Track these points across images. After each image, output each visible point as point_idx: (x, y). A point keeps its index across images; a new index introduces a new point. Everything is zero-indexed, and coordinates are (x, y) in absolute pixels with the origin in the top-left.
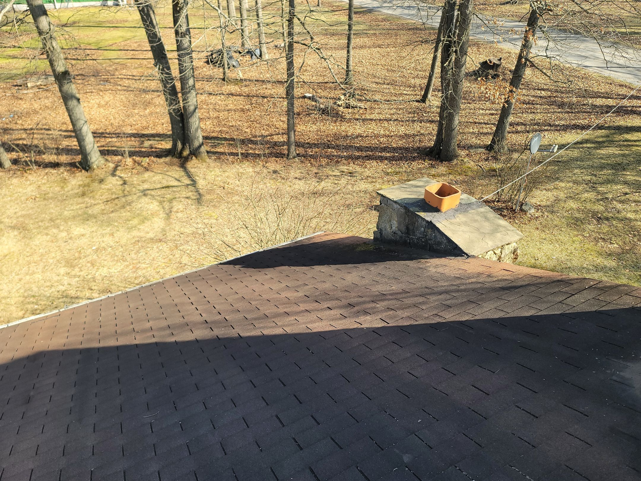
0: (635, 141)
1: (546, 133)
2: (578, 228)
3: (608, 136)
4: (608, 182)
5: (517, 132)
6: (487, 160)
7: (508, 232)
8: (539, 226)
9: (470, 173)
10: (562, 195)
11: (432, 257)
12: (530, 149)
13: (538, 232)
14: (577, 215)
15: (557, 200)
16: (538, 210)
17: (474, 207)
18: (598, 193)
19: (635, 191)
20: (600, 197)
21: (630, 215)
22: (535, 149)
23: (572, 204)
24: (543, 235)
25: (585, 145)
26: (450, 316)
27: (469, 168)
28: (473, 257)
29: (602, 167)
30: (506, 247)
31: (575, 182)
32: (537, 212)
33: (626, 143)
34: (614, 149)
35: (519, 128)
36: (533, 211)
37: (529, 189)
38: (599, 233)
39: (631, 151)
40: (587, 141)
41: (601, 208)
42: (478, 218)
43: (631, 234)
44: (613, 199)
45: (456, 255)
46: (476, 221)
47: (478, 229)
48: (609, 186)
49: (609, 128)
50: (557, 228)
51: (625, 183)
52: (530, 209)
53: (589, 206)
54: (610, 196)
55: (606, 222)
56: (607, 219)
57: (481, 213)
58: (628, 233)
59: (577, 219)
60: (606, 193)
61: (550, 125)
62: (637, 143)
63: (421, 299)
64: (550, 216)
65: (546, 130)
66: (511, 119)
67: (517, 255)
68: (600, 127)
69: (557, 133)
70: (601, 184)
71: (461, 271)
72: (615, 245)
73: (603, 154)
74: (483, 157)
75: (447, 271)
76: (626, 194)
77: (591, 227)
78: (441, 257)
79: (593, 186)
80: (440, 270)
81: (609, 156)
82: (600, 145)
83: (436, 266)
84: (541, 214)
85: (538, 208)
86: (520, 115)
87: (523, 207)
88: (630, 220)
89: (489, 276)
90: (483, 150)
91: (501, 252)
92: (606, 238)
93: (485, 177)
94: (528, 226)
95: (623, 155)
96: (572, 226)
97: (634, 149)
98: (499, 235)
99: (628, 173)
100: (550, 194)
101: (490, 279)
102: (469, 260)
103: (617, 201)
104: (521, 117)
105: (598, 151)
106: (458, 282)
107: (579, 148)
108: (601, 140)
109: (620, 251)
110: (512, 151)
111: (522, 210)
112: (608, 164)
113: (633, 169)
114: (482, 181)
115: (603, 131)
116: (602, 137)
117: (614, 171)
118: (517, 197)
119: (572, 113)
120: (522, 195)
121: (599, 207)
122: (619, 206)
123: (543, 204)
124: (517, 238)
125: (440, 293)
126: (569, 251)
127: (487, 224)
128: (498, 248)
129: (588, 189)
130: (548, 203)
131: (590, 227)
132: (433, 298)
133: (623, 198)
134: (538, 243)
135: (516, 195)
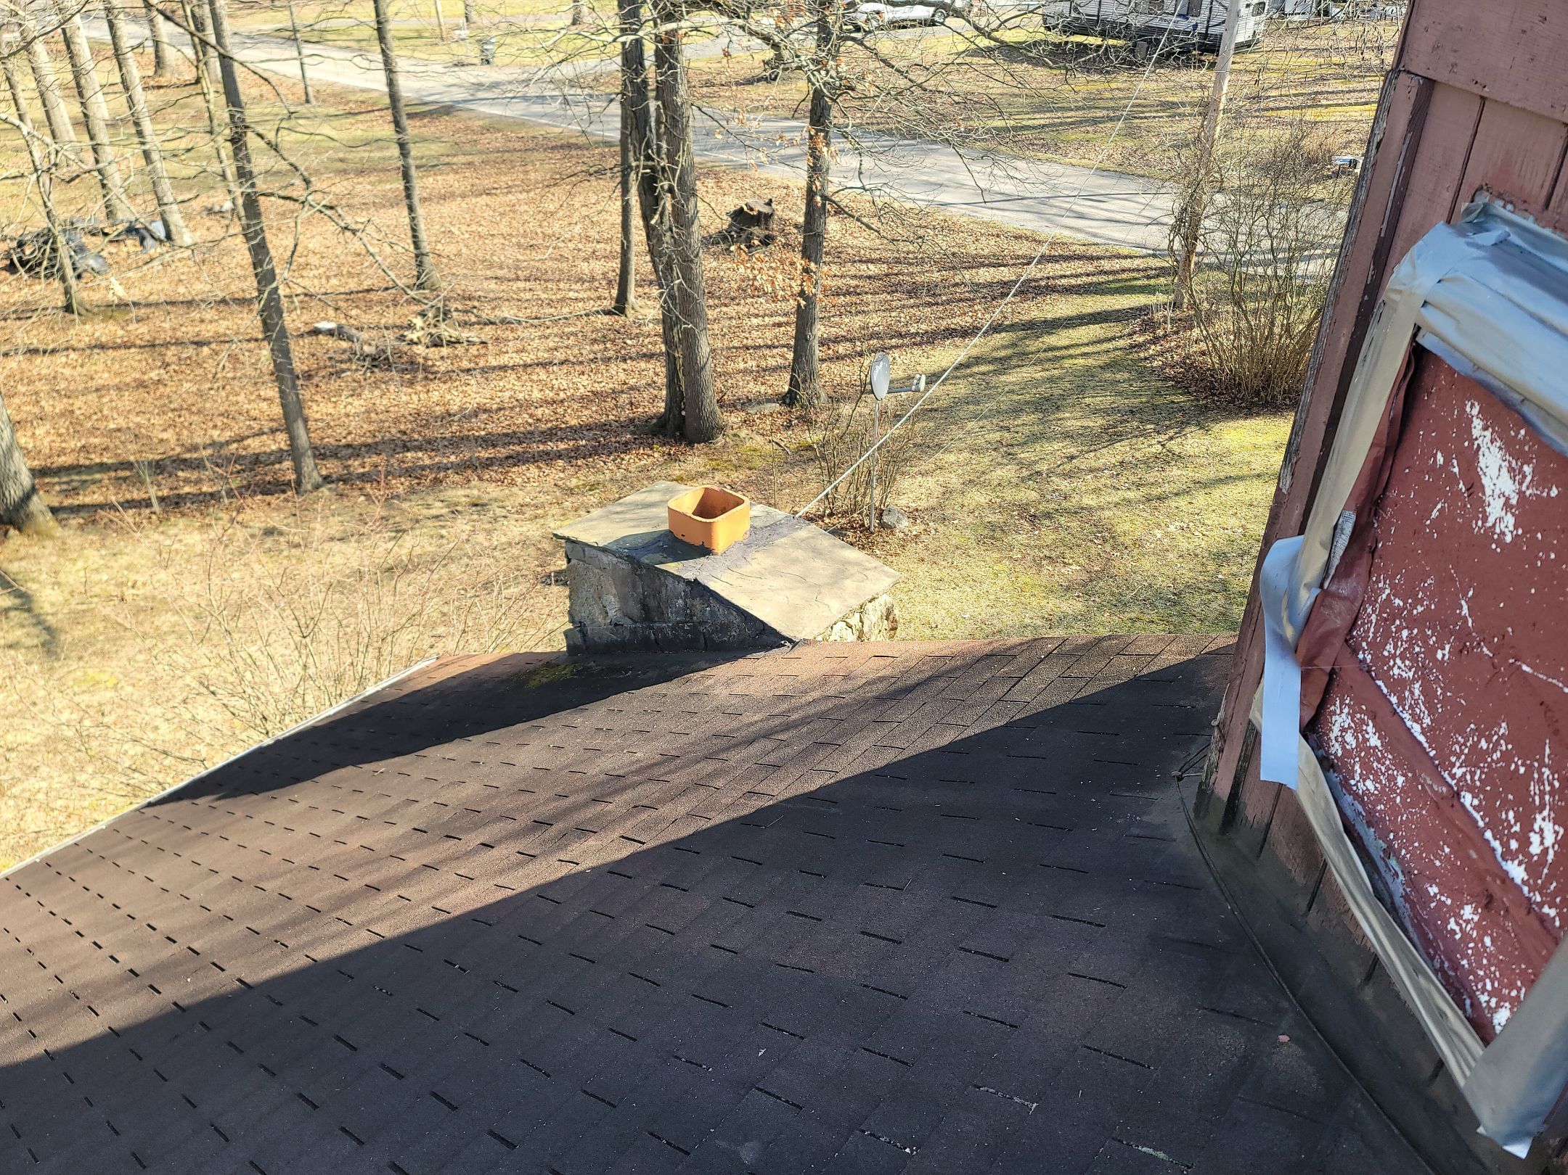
0: (1067, 348)
1: (896, 353)
2: (998, 544)
3: (1014, 345)
4: (1035, 438)
5: (839, 358)
6: (789, 426)
7: (867, 573)
8: (925, 554)
9: (758, 463)
10: (955, 481)
11: (715, 663)
12: (872, 392)
13: (924, 567)
14: (992, 518)
15: (947, 492)
16: (915, 519)
17: (785, 530)
18: (1021, 464)
19: (1086, 448)
20: (1025, 473)
21: (1089, 501)
22: (881, 389)
23: (978, 497)
24: (935, 572)
25: (975, 369)
26: (782, 788)
27: (755, 450)
28: (806, 642)
29: (1017, 411)
30: (870, 606)
31: (974, 450)
32: (914, 523)
33: (1050, 354)
34: (1030, 369)
35: (841, 349)
36: (905, 523)
37: (887, 481)
38: (1040, 548)
39: (1063, 368)
40: (978, 360)
41: (1034, 495)
42: (799, 554)
43: (1097, 538)
44: (1051, 472)
45: (768, 647)
46: (795, 561)
47: (803, 579)
48: (1038, 447)
49: (1012, 327)
50: (959, 552)
51: (1067, 436)
52: (899, 520)
53: (1010, 495)
54: (1044, 467)
55: (1047, 522)
56: (1048, 515)
57: (802, 541)
58: (1091, 537)
59: (992, 527)
60: (1035, 462)
61: (901, 336)
62: (1071, 352)
63: (709, 767)
64: (941, 529)
65: (896, 347)
66: (820, 330)
67: (895, 621)
68: (996, 329)
69: (917, 351)
70: (1022, 444)
71: (785, 680)
72: (1074, 567)
73: (1013, 384)
74: (779, 422)
75: (756, 688)
76: (1072, 458)
77: (1022, 538)
78: (736, 658)
79: (1008, 452)
80: (739, 688)
81: (1025, 385)
82: (1003, 365)
83: (728, 682)
84: (923, 527)
85: (913, 515)
86: (837, 319)
87: (885, 519)
88: (1089, 509)
89: (847, 678)
90: (776, 407)
91: (861, 621)
92: (1054, 555)
93: (793, 465)
94: (901, 559)
95: (1051, 380)
96: (989, 541)
97: (1067, 363)
98: (848, 582)
99: (1067, 415)
100: (930, 482)
101: (849, 686)
102: (798, 651)
103: (1058, 475)
104: (838, 325)
105: (1003, 378)
106: (785, 706)
107: (965, 377)
108: (1003, 353)
109: (1085, 577)
110: (836, 399)
111: (883, 525)
112: (1027, 403)
113: (1074, 405)
114: (788, 476)
115: (1004, 334)
116: (1005, 347)
117: (1041, 416)
118: (867, 499)
119: (937, 304)
120: (877, 492)
121: (1028, 495)
122: (1064, 485)
123: (923, 504)
124: (887, 582)
125: (751, 742)
126: (992, 597)
127: (818, 564)
128: (853, 612)
129: (1000, 459)
130: (933, 502)
131: (1020, 538)
132: (735, 756)
133: (1068, 467)
134: (929, 592)
135: (864, 495)
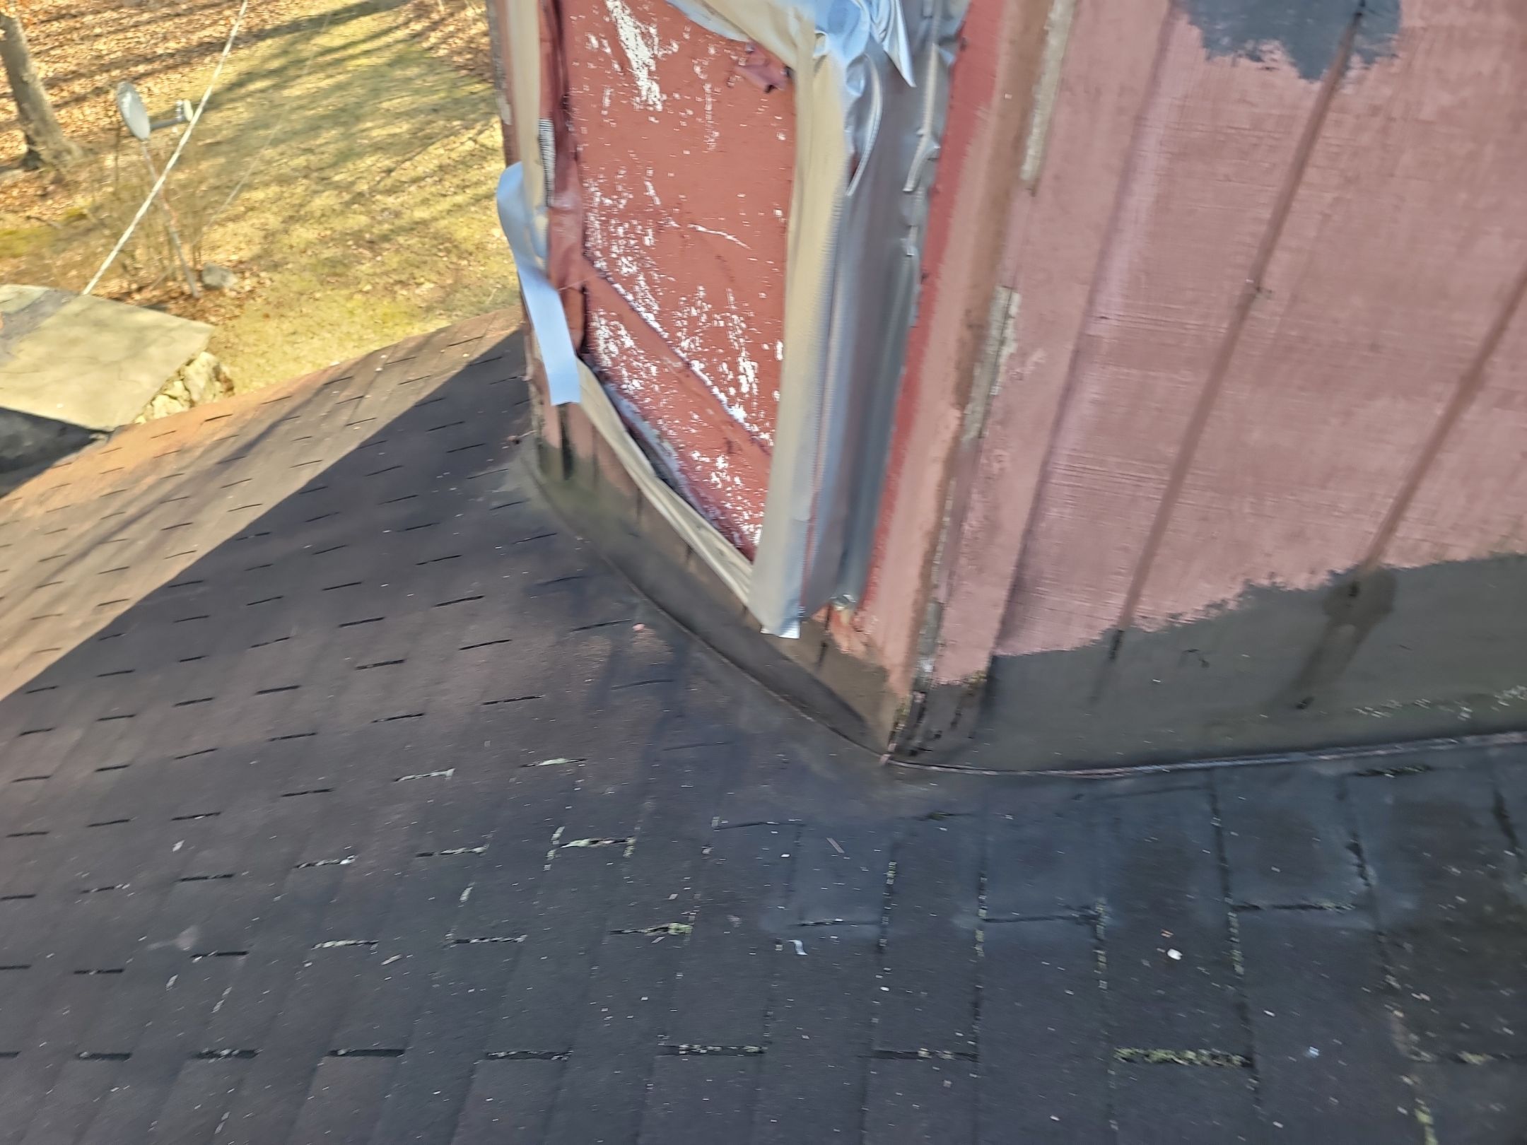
0: (344, 47)
1: (150, 82)
2: (342, 280)
3: (285, 52)
4: (345, 157)
5: (79, 100)
6: (45, 196)
8: (268, 309)
10: (273, 221)
12: (132, 135)
13: (273, 323)
14: (327, 253)
15: (269, 236)
16: (243, 273)
17: (48, 308)
18: (338, 187)
19: (400, 158)
20: (346, 197)
21: (421, 214)
22: (142, 127)
23: (304, 234)
24: (287, 326)
25: (253, 87)
28: (122, 429)
29: (314, 127)
30: (190, 371)
31: (283, 180)
32: (244, 278)
33: (329, 58)
34: (312, 78)
35: (78, 87)
36: (233, 280)
38: (387, 273)
39: (349, 72)
40: (250, 77)
41: (364, 220)
43: (440, 250)
44: (373, 191)
48: (350, 166)
49: (277, 31)
50: (304, 297)
51: (378, 148)
52: (224, 278)
53: (338, 224)
54: (363, 187)
55: (386, 245)
56: (385, 238)
57: (77, 315)
58: (434, 250)
59: (332, 263)
60: (353, 183)
61: (147, 60)
62: (351, 51)
64: (277, 277)
65: (147, 75)
66: (39, 70)
67: (227, 380)
68: (255, 35)
69: (174, 76)
70: (333, 165)
71: (110, 478)
72: (428, 286)
73: (299, 98)
74: (31, 191)
75: (74, 496)
76: (389, 171)
77: (366, 267)
79: (320, 177)
80: (57, 501)
81: (315, 97)
82: (282, 77)
84: (255, 280)
85: (239, 268)
86: (58, 52)
87: (209, 280)
88: (424, 223)
89: (181, 452)
90: (20, 174)
91: (186, 389)
92: (404, 277)
94: (244, 320)
95: (340, 87)
96: (333, 280)
97: (351, 65)
99: (369, 124)
100: (244, 227)
101: (187, 459)
102: (116, 442)
103: (381, 193)
104: (63, 58)
105: (286, 93)
106: (116, 504)
107: (242, 98)
108: (275, 64)
109: (441, 293)
110: (92, 152)
112: (323, 117)
113: (373, 113)
115: (269, 42)
116: (275, 56)
117: (341, 130)
119: (178, 15)
120: (186, 252)
121: (358, 220)
122: (391, 201)
123: (245, 254)
124: (201, 340)
125: (84, 554)
126: (355, 337)
127: (106, 338)
128: (170, 381)
129: (314, 187)
130: (256, 249)
131: (363, 268)
133: (388, 182)
134: (287, 348)
135: (171, 259)
